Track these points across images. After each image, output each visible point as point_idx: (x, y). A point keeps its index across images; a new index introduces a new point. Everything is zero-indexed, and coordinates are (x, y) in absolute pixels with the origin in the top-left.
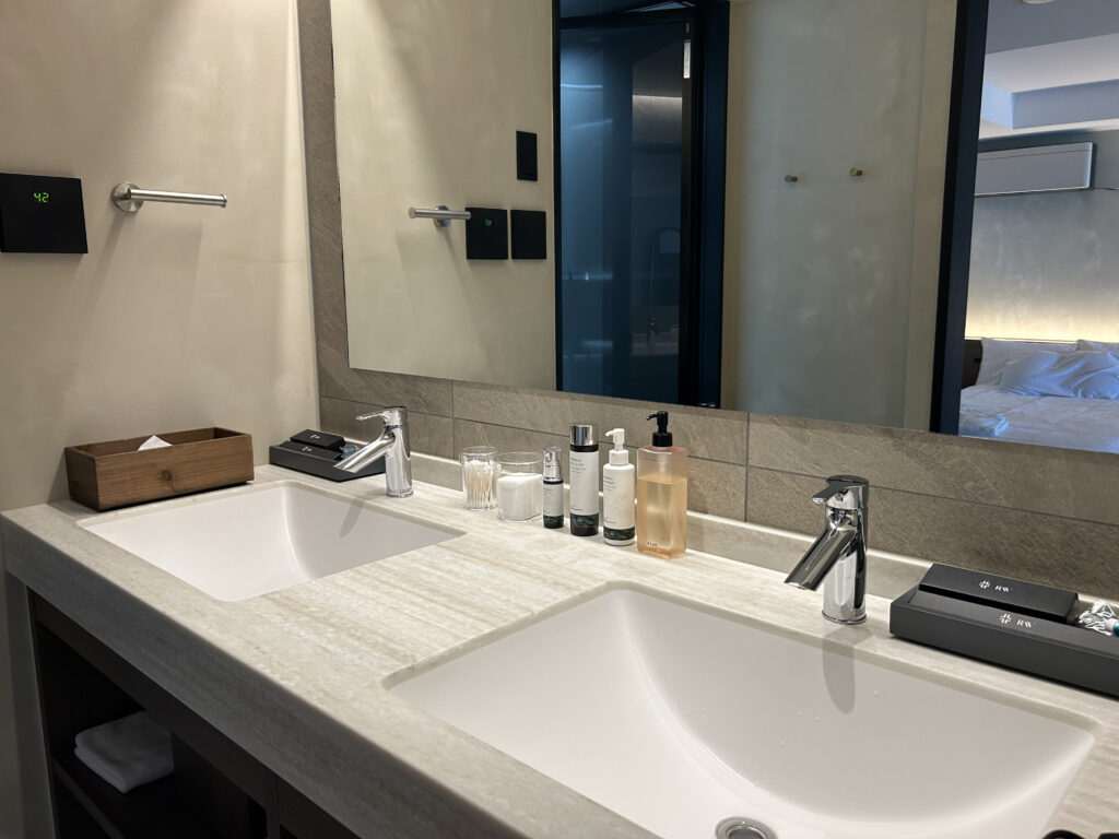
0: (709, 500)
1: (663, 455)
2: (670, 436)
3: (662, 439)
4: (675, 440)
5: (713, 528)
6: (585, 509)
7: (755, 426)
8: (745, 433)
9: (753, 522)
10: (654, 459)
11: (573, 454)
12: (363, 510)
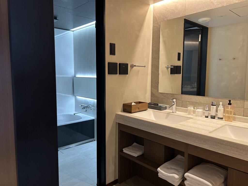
0: (236, 113)
1: (230, 106)
2: (231, 103)
3: (230, 104)
4: (232, 104)
5: (237, 118)
6: (214, 114)
7: (245, 102)
8: (244, 103)
9: (245, 116)
10: (228, 107)
11: (212, 106)
12: (170, 115)
